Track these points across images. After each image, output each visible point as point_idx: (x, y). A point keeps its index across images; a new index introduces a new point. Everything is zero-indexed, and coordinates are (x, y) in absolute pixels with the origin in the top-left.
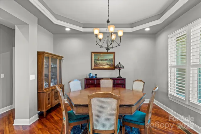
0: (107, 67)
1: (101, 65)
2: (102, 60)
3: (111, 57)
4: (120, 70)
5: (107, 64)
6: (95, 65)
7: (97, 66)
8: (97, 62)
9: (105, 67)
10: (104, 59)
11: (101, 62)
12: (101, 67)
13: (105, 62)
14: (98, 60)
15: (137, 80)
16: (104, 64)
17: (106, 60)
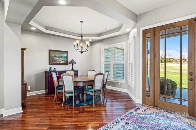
0: (62, 62)
1: (58, 61)
2: (58, 57)
3: (65, 55)
4: (73, 65)
5: (63, 60)
6: (52, 61)
7: (54, 62)
8: (54, 58)
9: (60, 62)
10: (60, 56)
11: (57, 58)
12: (58, 62)
13: (61, 58)
14: (55, 57)
15: (90, 70)
16: (60, 60)
17: (62, 57)
